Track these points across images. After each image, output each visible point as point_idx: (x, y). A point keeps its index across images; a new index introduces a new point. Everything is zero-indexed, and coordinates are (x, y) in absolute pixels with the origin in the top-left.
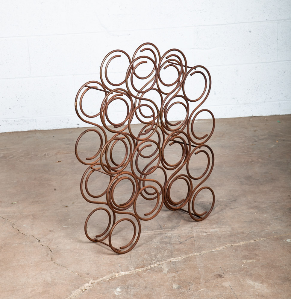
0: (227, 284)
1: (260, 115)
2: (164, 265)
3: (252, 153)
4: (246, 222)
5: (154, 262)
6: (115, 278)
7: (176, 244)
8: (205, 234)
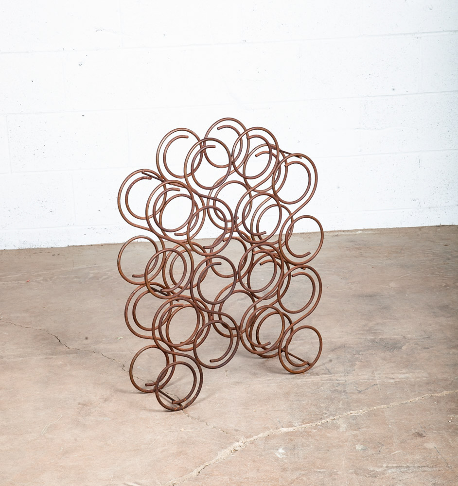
0: (431, 445)
1: (451, 224)
2: (340, 419)
3: (445, 275)
4: (448, 365)
5: (327, 417)
6: (275, 436)
7: (353, 393)
8: (392, 381)
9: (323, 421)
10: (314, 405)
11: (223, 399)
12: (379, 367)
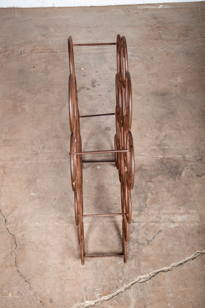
5: (121, 284)
7: (143, 244)
9: (118, 291)
10: (113, 263)
11: (48, 244)
12: (164, 202)
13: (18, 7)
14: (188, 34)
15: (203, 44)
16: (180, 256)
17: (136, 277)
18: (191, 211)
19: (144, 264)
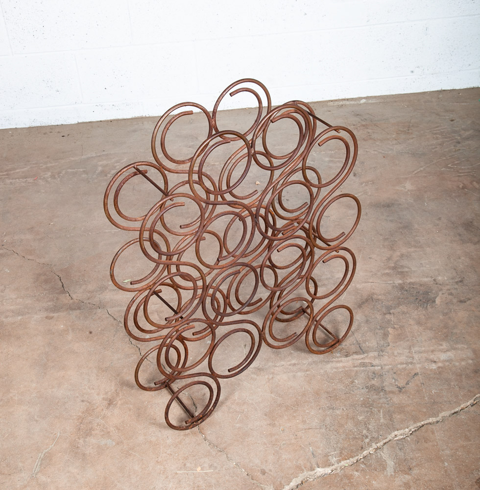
1: (452, 89)
5: (368, 444)
7: (392, 392)
8: (434, 366)
9: (365, 453)
10: (351, 419)
11: (244, 403)
12: (416, 338)
13: (147, 116)
14: (410, 131)
15: (436, 141)
16: (452, 402)
17: (390, 434)
18: (460, 346)
19: (398, 417)
